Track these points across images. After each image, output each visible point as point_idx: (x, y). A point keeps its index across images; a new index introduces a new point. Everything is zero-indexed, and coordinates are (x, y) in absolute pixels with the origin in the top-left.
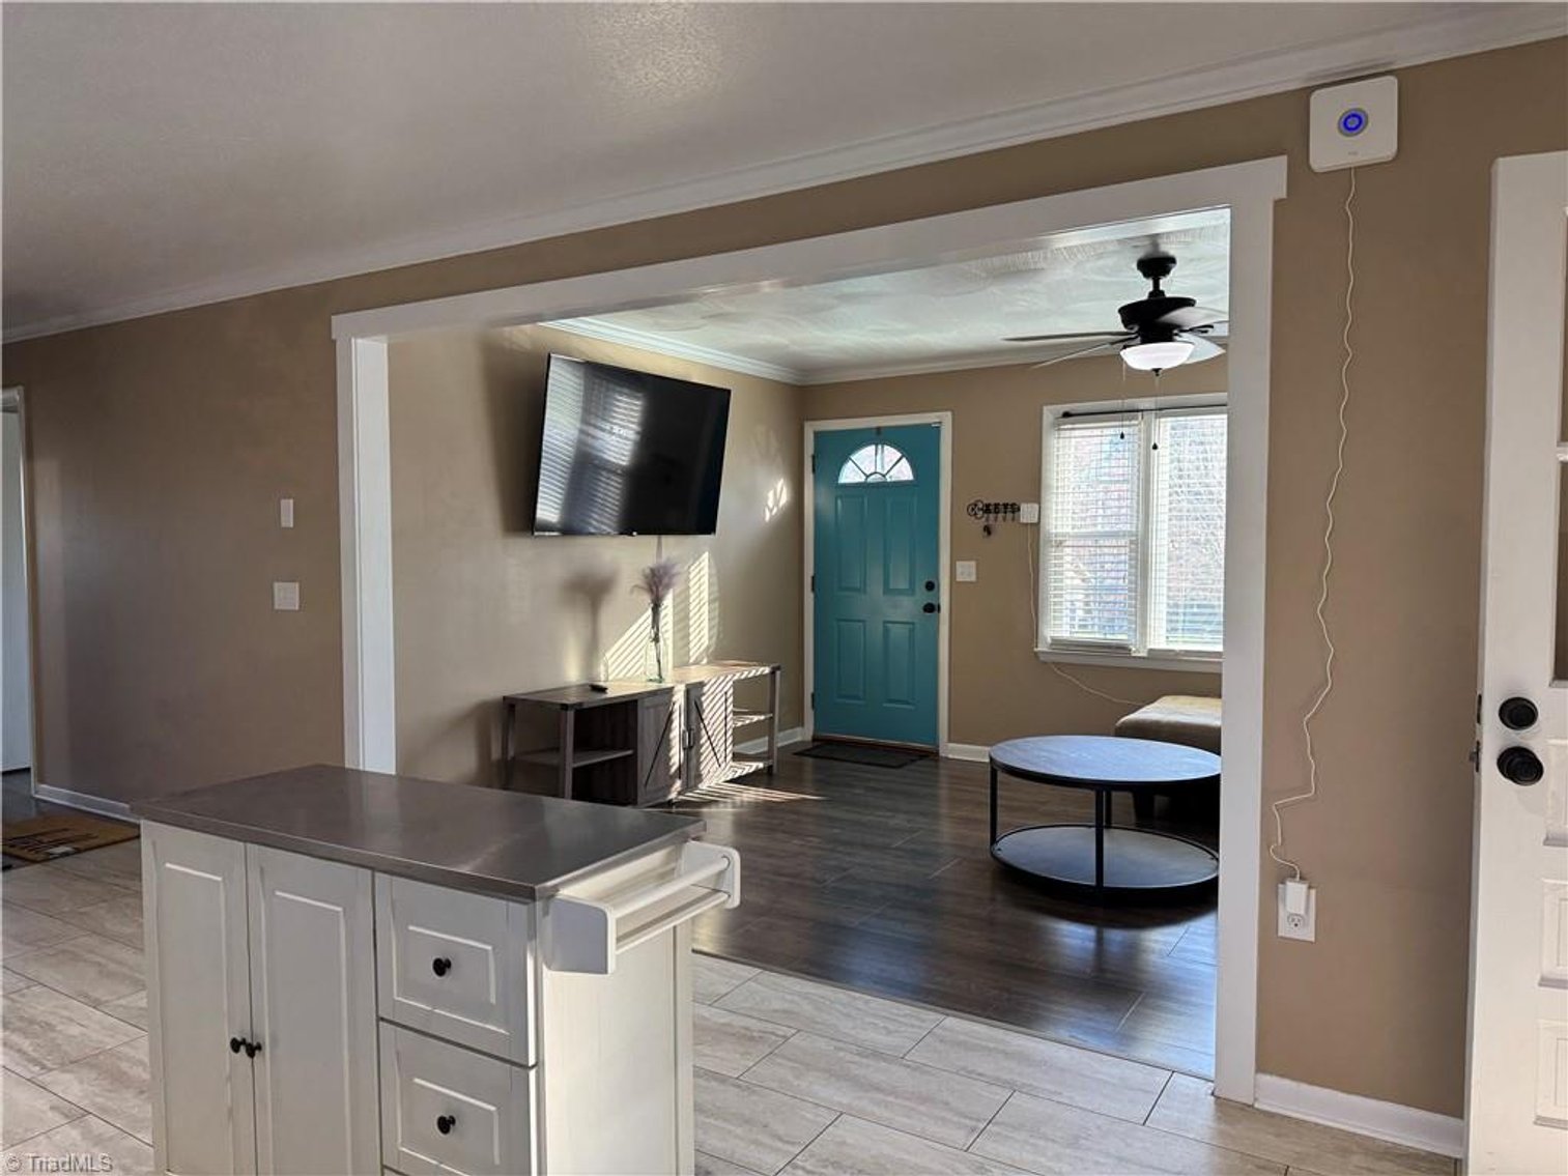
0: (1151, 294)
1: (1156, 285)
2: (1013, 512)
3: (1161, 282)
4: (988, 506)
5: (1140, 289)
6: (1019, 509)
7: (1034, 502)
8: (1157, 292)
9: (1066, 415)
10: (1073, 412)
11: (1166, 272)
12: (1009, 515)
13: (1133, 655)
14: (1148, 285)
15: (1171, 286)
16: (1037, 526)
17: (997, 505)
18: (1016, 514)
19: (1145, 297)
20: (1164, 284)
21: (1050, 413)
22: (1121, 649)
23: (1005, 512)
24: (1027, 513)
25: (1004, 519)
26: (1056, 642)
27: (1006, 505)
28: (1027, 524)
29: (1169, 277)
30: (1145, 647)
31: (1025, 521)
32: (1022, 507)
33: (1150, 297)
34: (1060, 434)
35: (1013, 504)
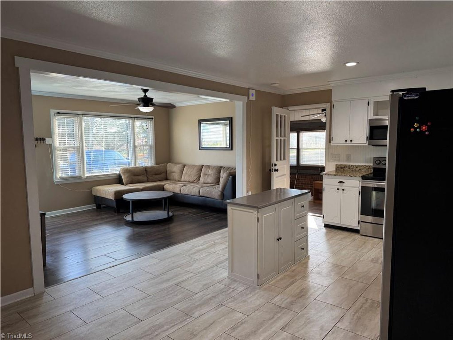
0: (144, 96)
1: (145, 94)
3: (146, 93)
5: (142, 95)
6: (45, 139)
7: (50, 137)
8: (145, 96)
9: (58, 113)
10: (60, 112)
11: (147, 92)
13: (83, 178)
14: (144, 94)
15: (149, 95)
16: (51, 145)
18: (44, 141)
19: (143, 97)
20: (147, 94)
21: (53, 112)
22: (80, 177)
23: (40, 140)
24: (48, 141)
25: (41, 142)
26: (61, 178)
27: (40, 138)
28: (48, 144)
29: (148, 93)
30: (84, 176)
31: (48, 143)
32: (46, 139)
33: (144, 97)
34: (56, 118)
35: (43, 138)
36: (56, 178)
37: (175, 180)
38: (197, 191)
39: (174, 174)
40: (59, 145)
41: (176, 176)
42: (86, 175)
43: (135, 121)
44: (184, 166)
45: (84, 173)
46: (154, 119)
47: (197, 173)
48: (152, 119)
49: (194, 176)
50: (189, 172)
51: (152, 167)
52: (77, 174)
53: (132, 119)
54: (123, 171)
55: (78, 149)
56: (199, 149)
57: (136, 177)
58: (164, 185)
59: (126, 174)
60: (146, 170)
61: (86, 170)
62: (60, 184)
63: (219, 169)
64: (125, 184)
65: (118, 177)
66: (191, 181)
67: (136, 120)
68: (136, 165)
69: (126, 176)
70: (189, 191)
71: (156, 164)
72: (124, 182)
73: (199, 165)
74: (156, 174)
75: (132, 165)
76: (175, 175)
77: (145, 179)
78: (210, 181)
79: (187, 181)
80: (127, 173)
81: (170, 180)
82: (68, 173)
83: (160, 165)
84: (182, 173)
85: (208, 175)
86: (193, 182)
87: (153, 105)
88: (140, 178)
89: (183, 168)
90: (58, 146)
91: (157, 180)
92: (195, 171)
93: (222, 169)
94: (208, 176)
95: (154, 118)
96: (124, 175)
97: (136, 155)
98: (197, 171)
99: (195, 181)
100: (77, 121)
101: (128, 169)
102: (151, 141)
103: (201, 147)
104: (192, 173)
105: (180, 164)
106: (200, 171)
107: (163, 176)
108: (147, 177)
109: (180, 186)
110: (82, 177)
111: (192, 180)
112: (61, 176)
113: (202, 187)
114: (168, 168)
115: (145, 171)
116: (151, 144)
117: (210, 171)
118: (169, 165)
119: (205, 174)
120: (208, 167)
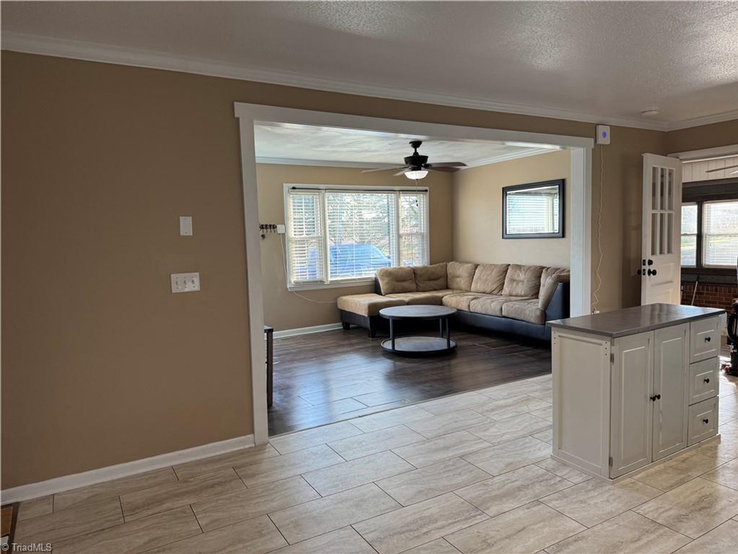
0: (414, 153)
1: (416, 150)
2: (274, 228)
4: (262, 225)
5: (411, 152)
6: (276, 227)
7: (283, 224)
8: (416, 153)
9: (294, 188)
10: (296, 187)
11: (418, 147)
12: (272, 230)
13: (326, 283)
14: (413, 150)
15: (421, 151)
16: (284, 235)
17: (266, 225)
18: (275, 229)
19: (412, 154)
20: (418, 150)
21: (286, 186)
22: (322, 282)
23: (270, 229)
24: (280, 229)
25: (271, 231)
26: (297, 283)
27: (270, 226)
28: (280, 234)
29: (419, 148)
30: (327, 281)
31: (280, 232)
32: (278, 226)
33: (414, 155)
34: (291, 196)
35: (274, 225)
36: (290, 282)
37: (461, 290)
38: (498, 308)
39: (458, 279)
40: (295, 235)
41: (462, 282)
42: (330, 279)
43: (399, 196)
44: (476, 266)
45: (327, 275)
46: (428, 192)
47: (499, 278)
48: (426, 191)
49: (494, 283)
50: (483, 276)
51: (424, 268)
52: (318, 277)
53: (396, 193)
54: (381, 274)
55: (319, 240)
56: (503, 238)
57: (400, 284)
58: (442, 297)
59: (385, 278)
60: (414, 273)
61: (329, 271)
62: (296, 291)
63: (539, 272)
64: (383, 294)
65: (374, 283)
66: (486, 292)
67: (401, 195)
68: (399, 264)
69: (386, 281)
70: (484, 307)
71: (431, 264)
72: (382, 291)
73: (503, 265)
74: (430, 280)
75: (394, 266)
76: (460, 281)
77: (413, 286)
78: (521, 292)
79: (481, 290)
80: (387, 277)
81: (452, 289)
82: (306, 275)
83: (437, 265)
84: (473, 278)
85: (518, 282)
86: (490, 293)
87: (427, 167)
88: (406, 284)
89: (474, 270)
90: (293, 236)
91: (432, 289)
92: (495, 274)
93: (544, 270)
94: (517, 284)
95: (428, 190)
96: (383, 280)
97: (401, 249)
98: (498, 274)
99: (495, 292)
100: (318, 200)
101: (389, 271)
102: (423, 227)
103: (506, 234)
104: (489, 278)
105: (470, 263)
106: (504, 275)
107: (441, 282)
108: (416, 284)
109: (468, 298)
110: (324, 282)
111: (488, 290)
112: (295, 280)
113: (506, 301)
114: (450, 271)
115: (413, 275)
116: (422, 231)
117: (521, 275)
118: (451, 265)
119: (513, 280)
120: (519, 267)
